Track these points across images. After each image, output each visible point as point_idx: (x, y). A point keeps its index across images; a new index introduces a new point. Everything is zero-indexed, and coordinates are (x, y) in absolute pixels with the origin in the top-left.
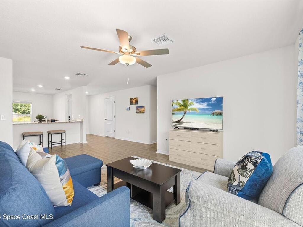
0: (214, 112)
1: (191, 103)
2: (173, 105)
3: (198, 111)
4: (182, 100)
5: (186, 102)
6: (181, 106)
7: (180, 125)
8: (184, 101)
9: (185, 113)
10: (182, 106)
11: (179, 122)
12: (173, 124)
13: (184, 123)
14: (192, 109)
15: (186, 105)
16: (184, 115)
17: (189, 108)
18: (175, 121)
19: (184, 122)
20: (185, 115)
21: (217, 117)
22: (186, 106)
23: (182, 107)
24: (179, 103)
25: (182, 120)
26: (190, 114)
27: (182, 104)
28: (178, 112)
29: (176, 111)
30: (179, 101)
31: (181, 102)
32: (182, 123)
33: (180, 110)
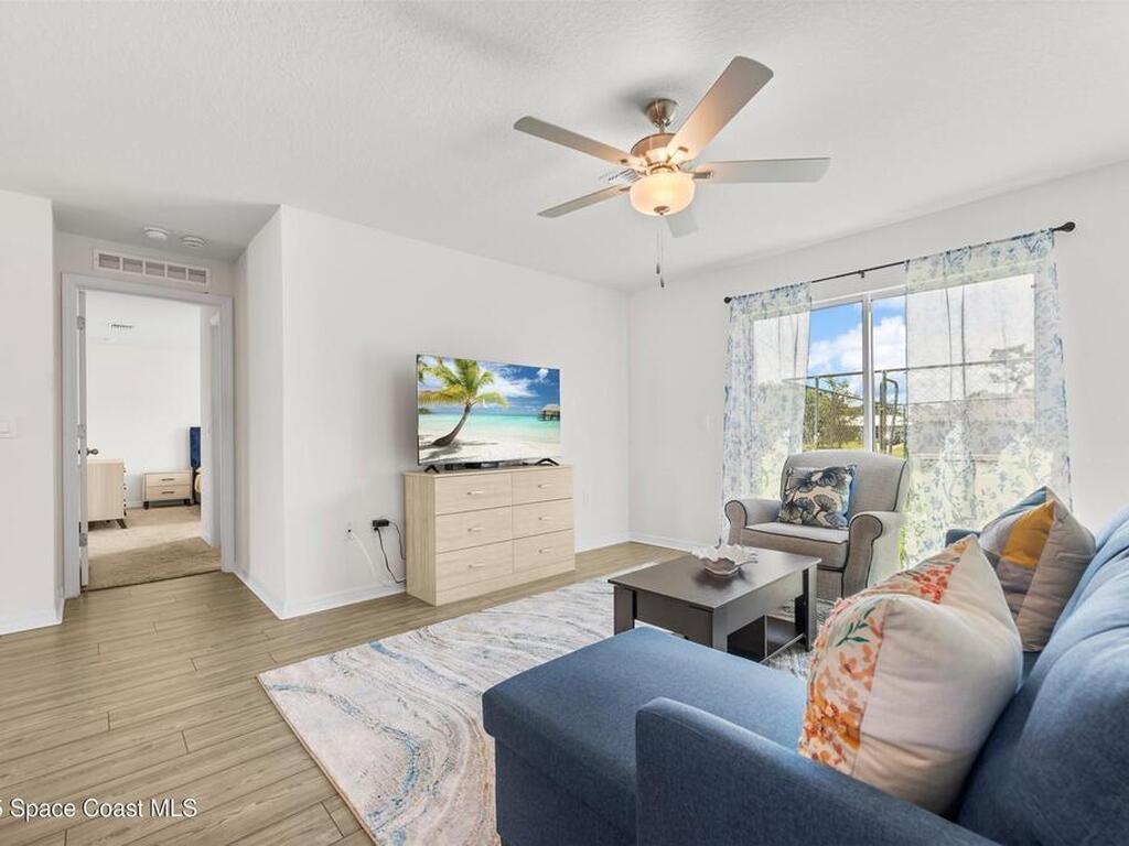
0: (545, 409)
1: (485, 375)
2: (425, 375)
3: (507, 405)
4: (458, 361)
5: (470, 370)
6: (453, 382)
7: (451, 453)
8: (464, 366)
9: (467, 410)
10: (458, 382)
11: (445, 442)
12: (424, 454)
13: (464, 447)
14: (491, 398)
15: (472, 383)
16: (464, 418)
17: (481, 391)
18: (433, 441)
19: (464, 444)
20: (469, 418)
21: (550, 423)
22: (470, 386)
23: (458, 389)
24: (445, 371)
25: (458, 437)
26: (482, 412)
27: (458, 376)
28: (444, 405)
29: (436, 399)
30: (446, 364)
31: (453, 368)
32: (457, 446)
33: (450, 397)
